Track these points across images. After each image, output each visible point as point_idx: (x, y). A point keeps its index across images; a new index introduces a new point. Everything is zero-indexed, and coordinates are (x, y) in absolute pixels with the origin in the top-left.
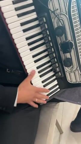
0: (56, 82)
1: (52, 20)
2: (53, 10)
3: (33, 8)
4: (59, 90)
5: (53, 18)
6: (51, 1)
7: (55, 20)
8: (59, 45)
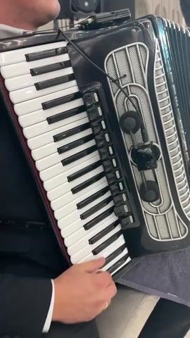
0: (121, 241)
1: (112, 98)
3: (69, 71)
4: (129, 259)
5: (114, 94)
6: (110, 59)
7: (119, 99)
8: (129, 152)
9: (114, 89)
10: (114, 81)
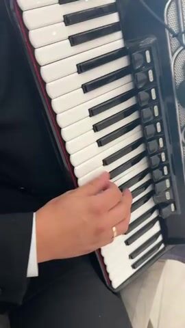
1: (168, 60)
2: (175, 30)
3: (114, 18)
4: (162, 246)
5: (173, 55)
6: (173, 4)
7: (178, 61)
8: (182, 130)
9: (174, 46)
10: (175, 36)
